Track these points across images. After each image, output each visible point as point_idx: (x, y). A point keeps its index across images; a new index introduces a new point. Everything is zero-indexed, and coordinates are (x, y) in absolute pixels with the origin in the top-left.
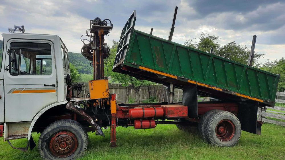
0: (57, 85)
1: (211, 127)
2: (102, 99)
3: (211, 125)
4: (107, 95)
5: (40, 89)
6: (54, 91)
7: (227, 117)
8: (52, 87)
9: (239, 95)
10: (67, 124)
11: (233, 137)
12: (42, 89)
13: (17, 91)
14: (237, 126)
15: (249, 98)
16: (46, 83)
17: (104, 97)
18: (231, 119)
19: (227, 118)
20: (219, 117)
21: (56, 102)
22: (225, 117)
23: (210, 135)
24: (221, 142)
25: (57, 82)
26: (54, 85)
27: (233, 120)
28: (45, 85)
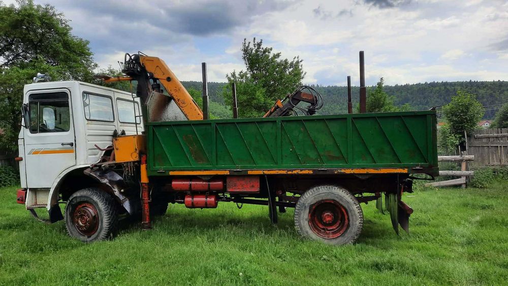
0: (76, 144)
1: (305, 198)
2: (130, 162)
3: (307, 196)
4: (136, 158)
5: (58, 150)
6: (72, 152)
7: (341, 200)
8: (69, 146)
9: (348, 171)
10: (95, 198)
11: (336, 238)
12: (61, 149)
13: (36, 153)
14: (353, 224)
15: (372, 171)
16: (65, 142)
17: (133, 160)
18: (349, 207)
19: (341, 202)
20: (328, 192)
21: (75, 165)
22: (337, 198)
23: (298, 210)
24: (310, 232)
25: (75, 141)
26: (72, 144)
27: (351, 211)
28: (63, 144)
